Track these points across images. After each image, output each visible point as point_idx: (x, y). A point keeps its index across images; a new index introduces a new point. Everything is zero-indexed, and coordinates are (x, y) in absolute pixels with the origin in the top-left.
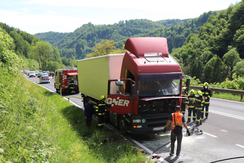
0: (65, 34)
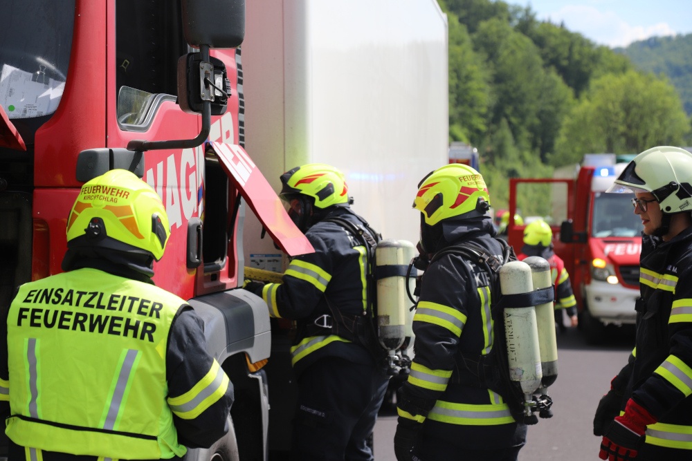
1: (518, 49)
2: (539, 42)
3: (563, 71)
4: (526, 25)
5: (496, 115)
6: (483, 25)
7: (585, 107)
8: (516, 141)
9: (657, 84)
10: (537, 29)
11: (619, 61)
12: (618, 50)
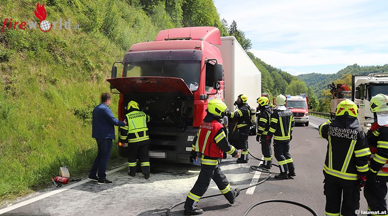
0: (328, 75)
1: (279, 76)
2: (282, 75)
3: (286, 80)
4: (280, 72)
5: (275, 87)
6: (272, 72)
7: (290, 86)
8: (278, 92)
9: (302, 82)
10: (282, 73)
11: (296, 78)
12: (296, 76)
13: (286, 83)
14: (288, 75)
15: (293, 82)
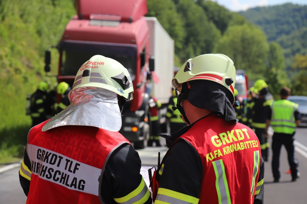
5: (187, 41)
7: (225, 39)
13: (216, 31)
14: (221, 9)
15: (234, 30)
